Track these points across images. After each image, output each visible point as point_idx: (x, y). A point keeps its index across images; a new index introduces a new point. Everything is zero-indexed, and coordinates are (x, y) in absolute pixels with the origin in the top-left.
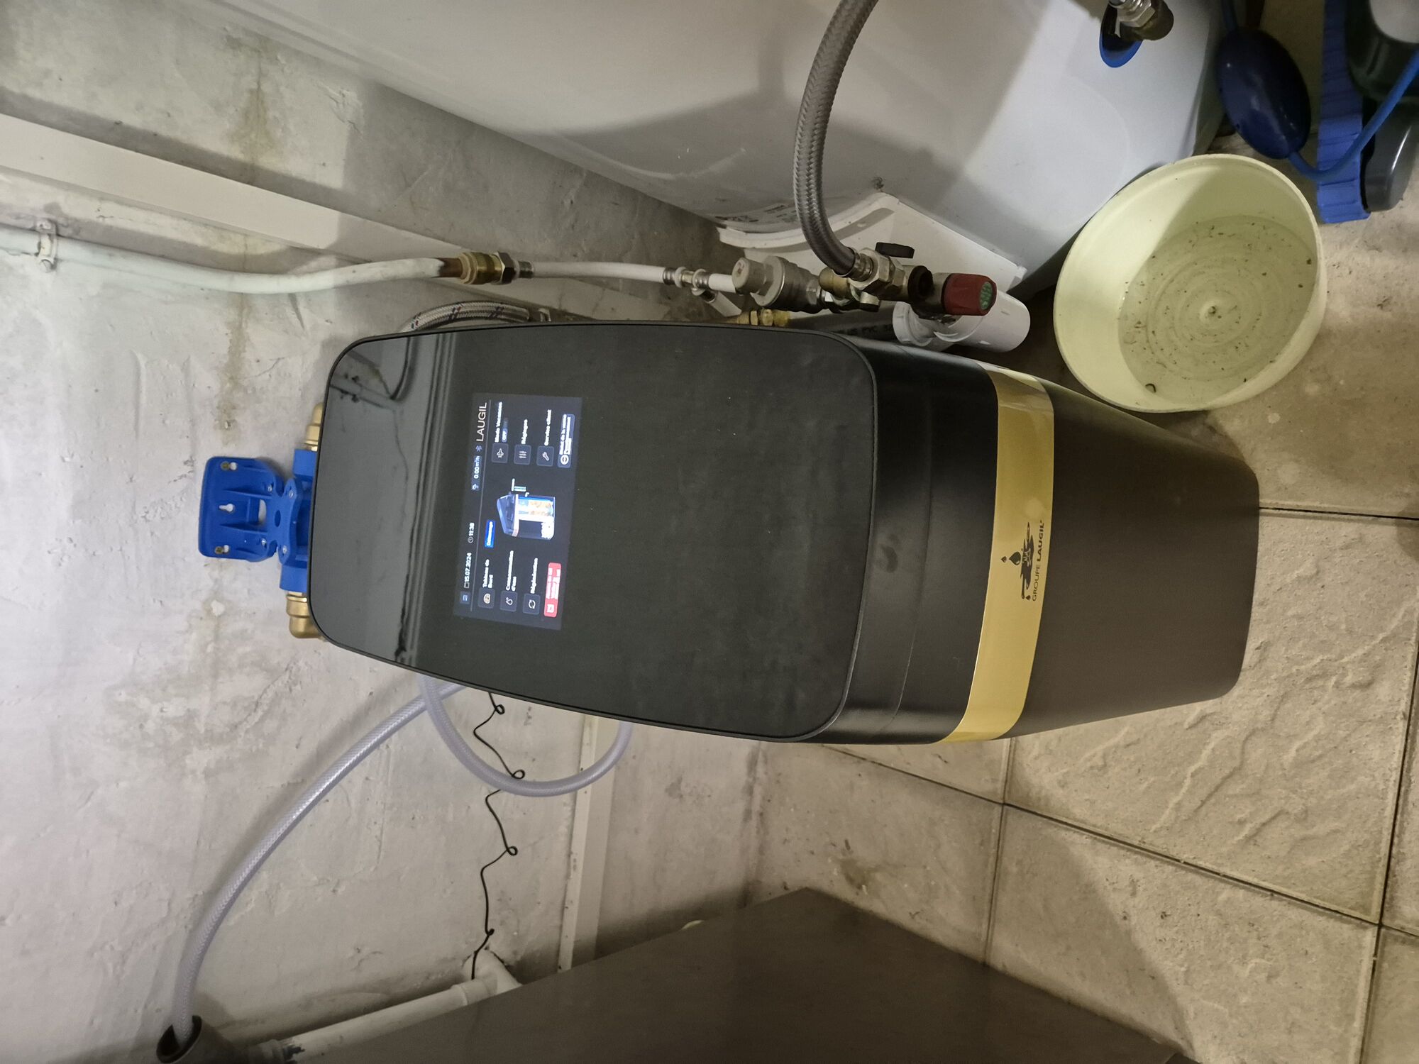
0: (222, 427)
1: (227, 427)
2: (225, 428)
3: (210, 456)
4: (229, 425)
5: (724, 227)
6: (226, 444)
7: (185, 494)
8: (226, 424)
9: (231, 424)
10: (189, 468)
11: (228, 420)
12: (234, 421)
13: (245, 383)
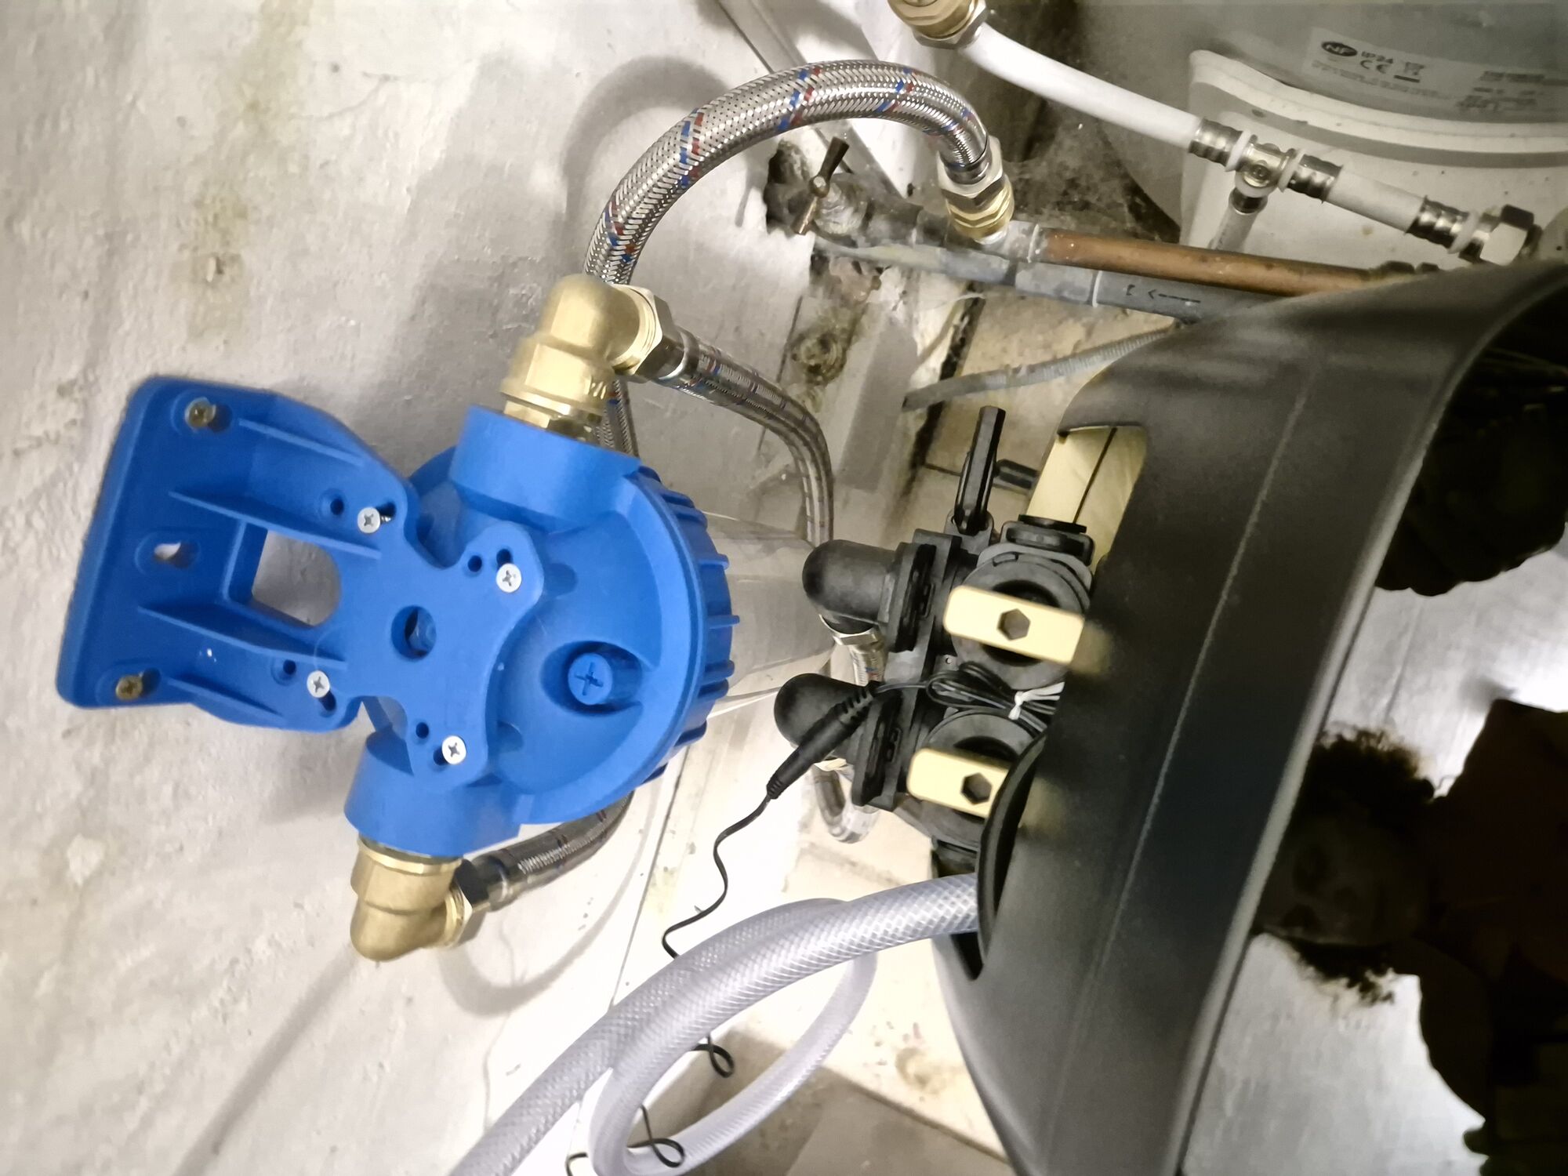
0: (195, 275)
1: (210, 278)
2: (206, 281)
3: (141, 372)
4: (219, 271)
6: (197, 334)
7: (43, 504)
8: (212, 265)
9: (227, 270)
10: (72, 411)
11: (221, 252)
12: (235, 259)
13: (285, 135)
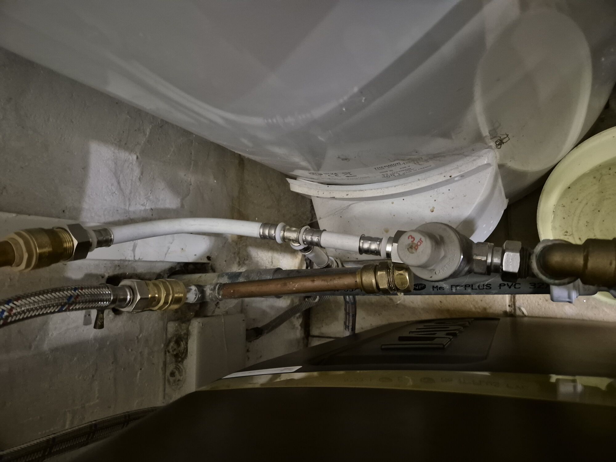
5: (294, 178)
